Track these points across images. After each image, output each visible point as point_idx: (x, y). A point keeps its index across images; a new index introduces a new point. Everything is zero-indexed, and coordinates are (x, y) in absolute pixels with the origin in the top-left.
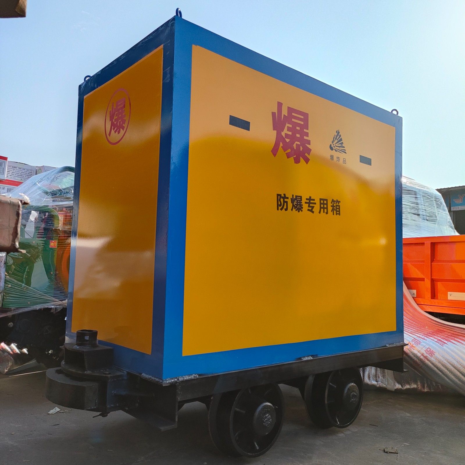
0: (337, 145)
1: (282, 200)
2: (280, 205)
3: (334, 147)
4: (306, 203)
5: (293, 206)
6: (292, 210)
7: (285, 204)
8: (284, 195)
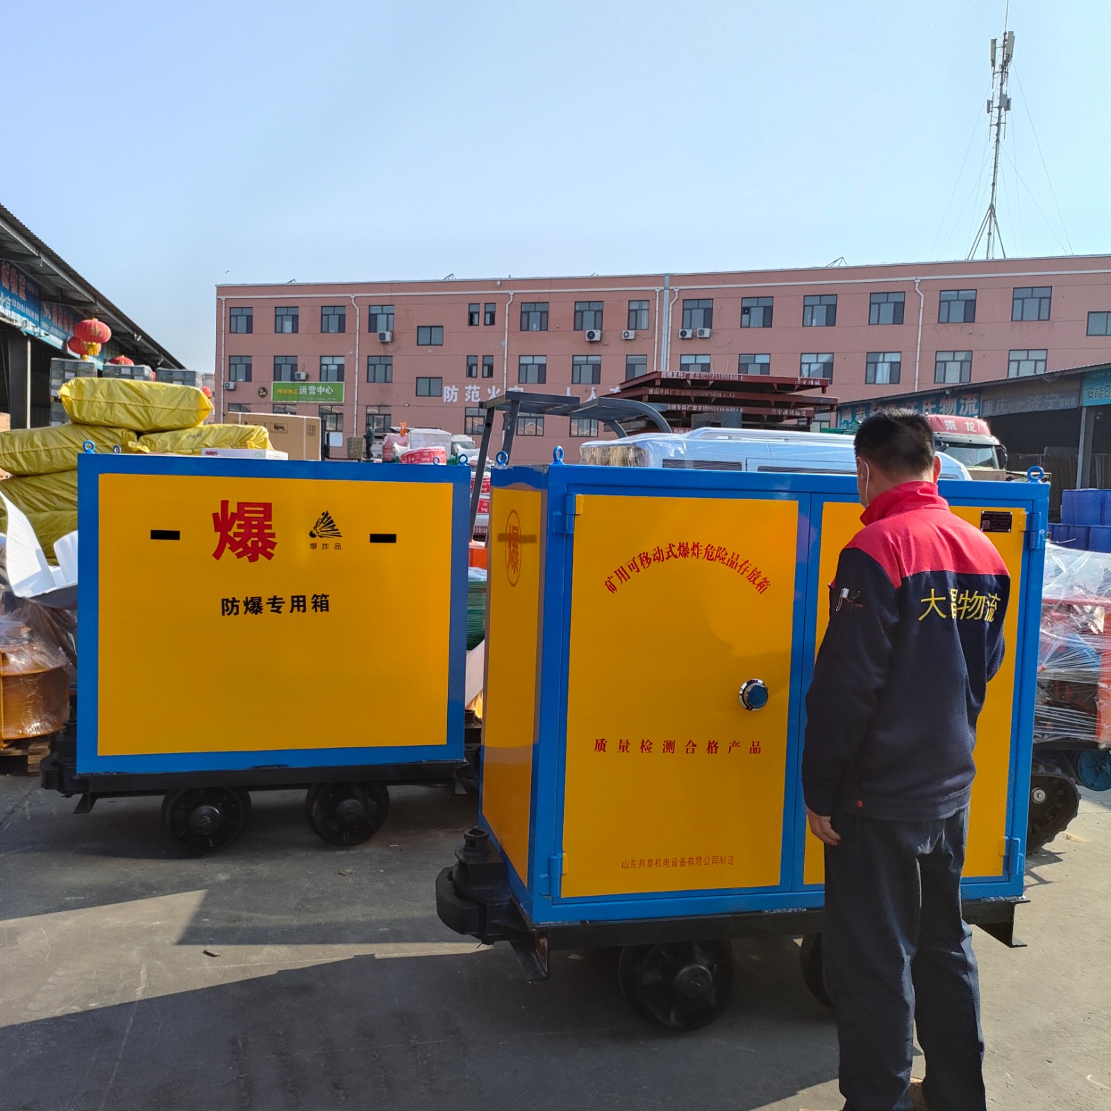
0: (322, 530)
1: (230, 605)
2: (227, 610)
3: (318, 533)
4: (267, 603)
5: (247, 608)
6: (245, 613)
7: (235, 608)
8: (234, 598)
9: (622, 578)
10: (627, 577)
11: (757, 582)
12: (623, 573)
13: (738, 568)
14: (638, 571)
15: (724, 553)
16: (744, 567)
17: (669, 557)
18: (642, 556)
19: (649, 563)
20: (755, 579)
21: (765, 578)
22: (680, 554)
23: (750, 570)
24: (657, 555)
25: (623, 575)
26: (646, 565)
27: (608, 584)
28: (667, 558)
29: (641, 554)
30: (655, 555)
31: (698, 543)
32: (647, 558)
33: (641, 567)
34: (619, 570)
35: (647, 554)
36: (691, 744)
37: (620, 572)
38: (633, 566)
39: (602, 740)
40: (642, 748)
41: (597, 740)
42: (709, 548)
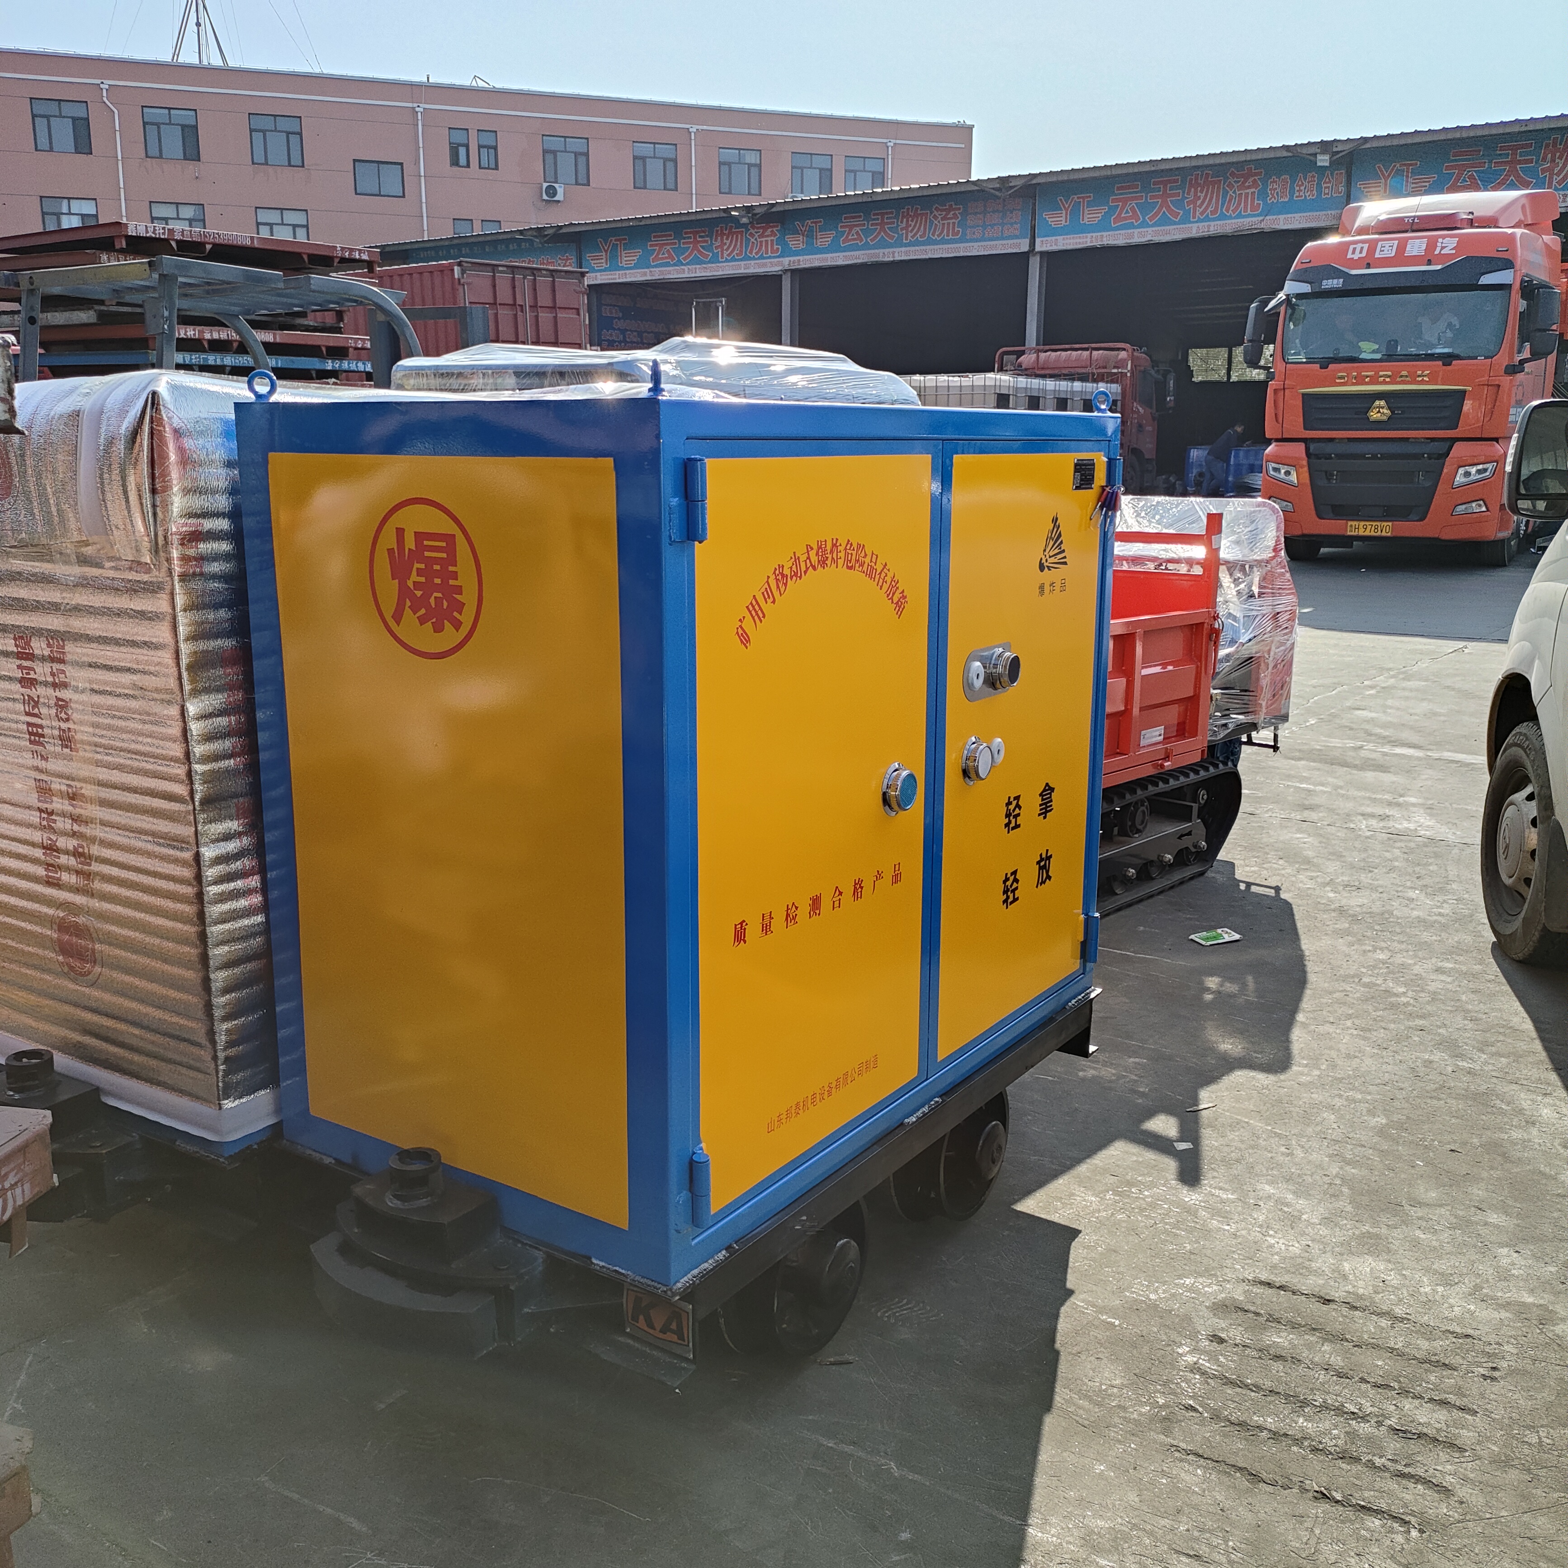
9: (756, 618)
10: (761, 615)
11: (895, 599)
12: (757, 607)
13: (877, 577)
14: (774, 602)
15: (863, 554)
16: (883, 575)
17: (807, 569)
18: (777, 572)
19: (786, 585)
20: (894, 594)
21: (903, 591)
22: (819, 561)
23: (888, 579)
24: (794, 568)
25: (757, 614)
26: (782, 590)
27: (740, 631)
28: (805, 572)
29: (776, 569)
30: (791, 568)
31: (837, 540)
32: (783, 575)
33: (776, 594)
34: (751, 603)
35: (783, 566)
36: (837, 893)
37: (753, 607)
38: (768, 594)
39: (741, 923)
40: (787, 919)
41: (736, 925)
42: (848, 547)
